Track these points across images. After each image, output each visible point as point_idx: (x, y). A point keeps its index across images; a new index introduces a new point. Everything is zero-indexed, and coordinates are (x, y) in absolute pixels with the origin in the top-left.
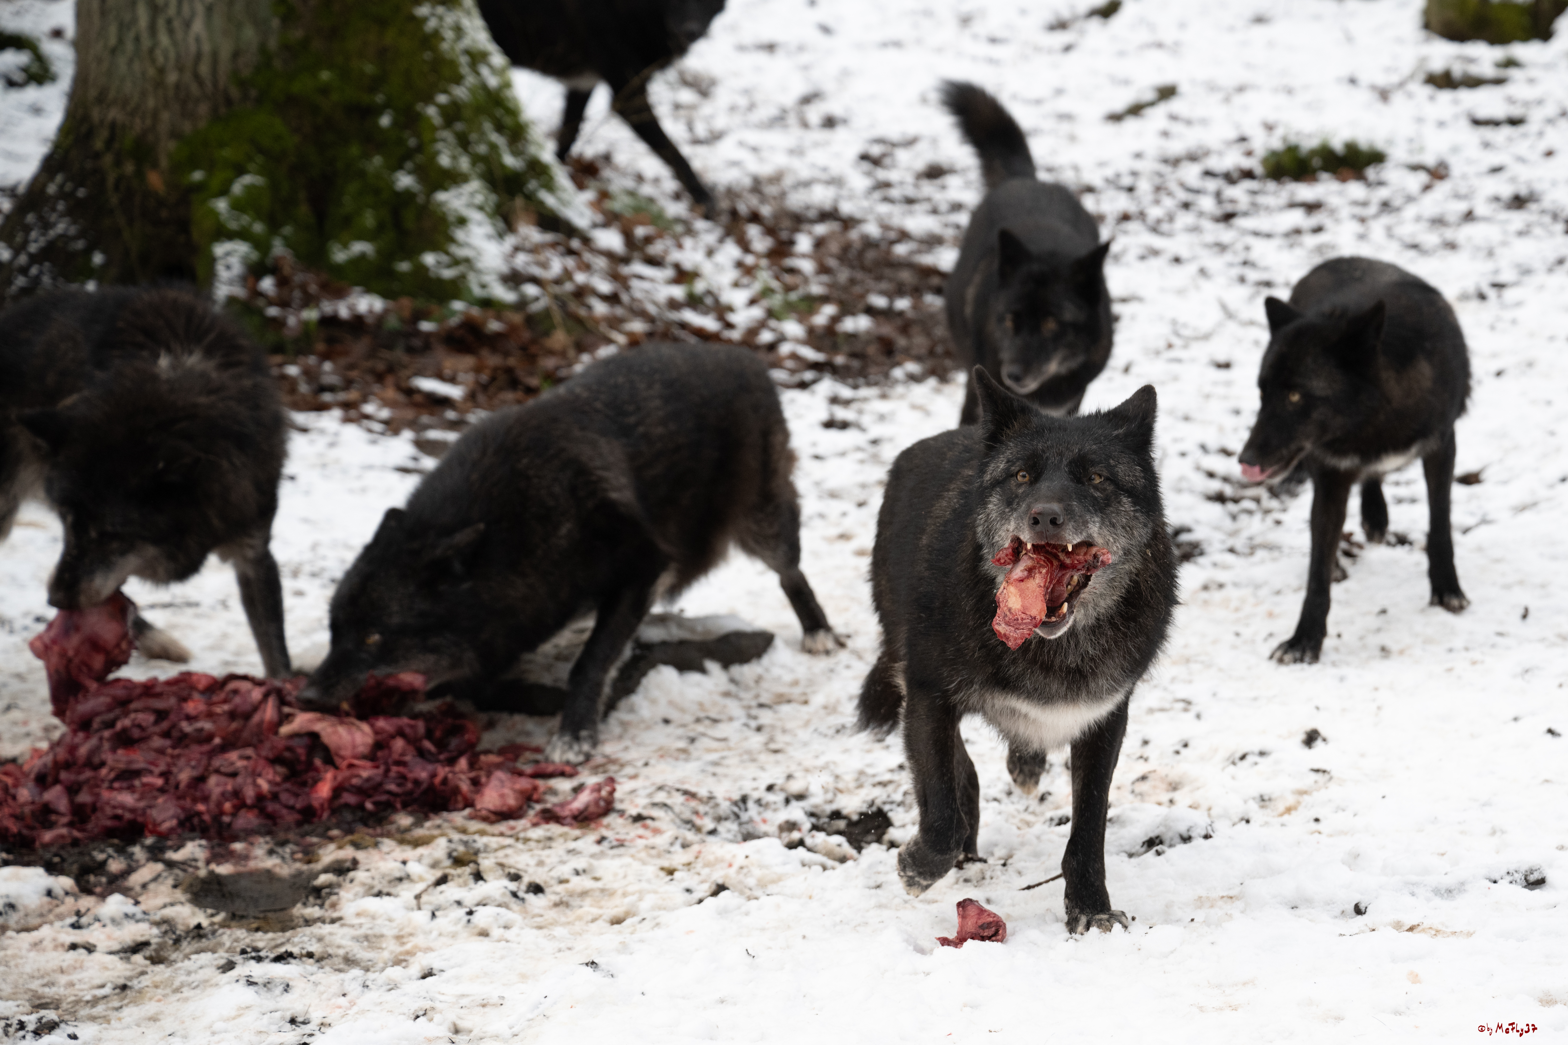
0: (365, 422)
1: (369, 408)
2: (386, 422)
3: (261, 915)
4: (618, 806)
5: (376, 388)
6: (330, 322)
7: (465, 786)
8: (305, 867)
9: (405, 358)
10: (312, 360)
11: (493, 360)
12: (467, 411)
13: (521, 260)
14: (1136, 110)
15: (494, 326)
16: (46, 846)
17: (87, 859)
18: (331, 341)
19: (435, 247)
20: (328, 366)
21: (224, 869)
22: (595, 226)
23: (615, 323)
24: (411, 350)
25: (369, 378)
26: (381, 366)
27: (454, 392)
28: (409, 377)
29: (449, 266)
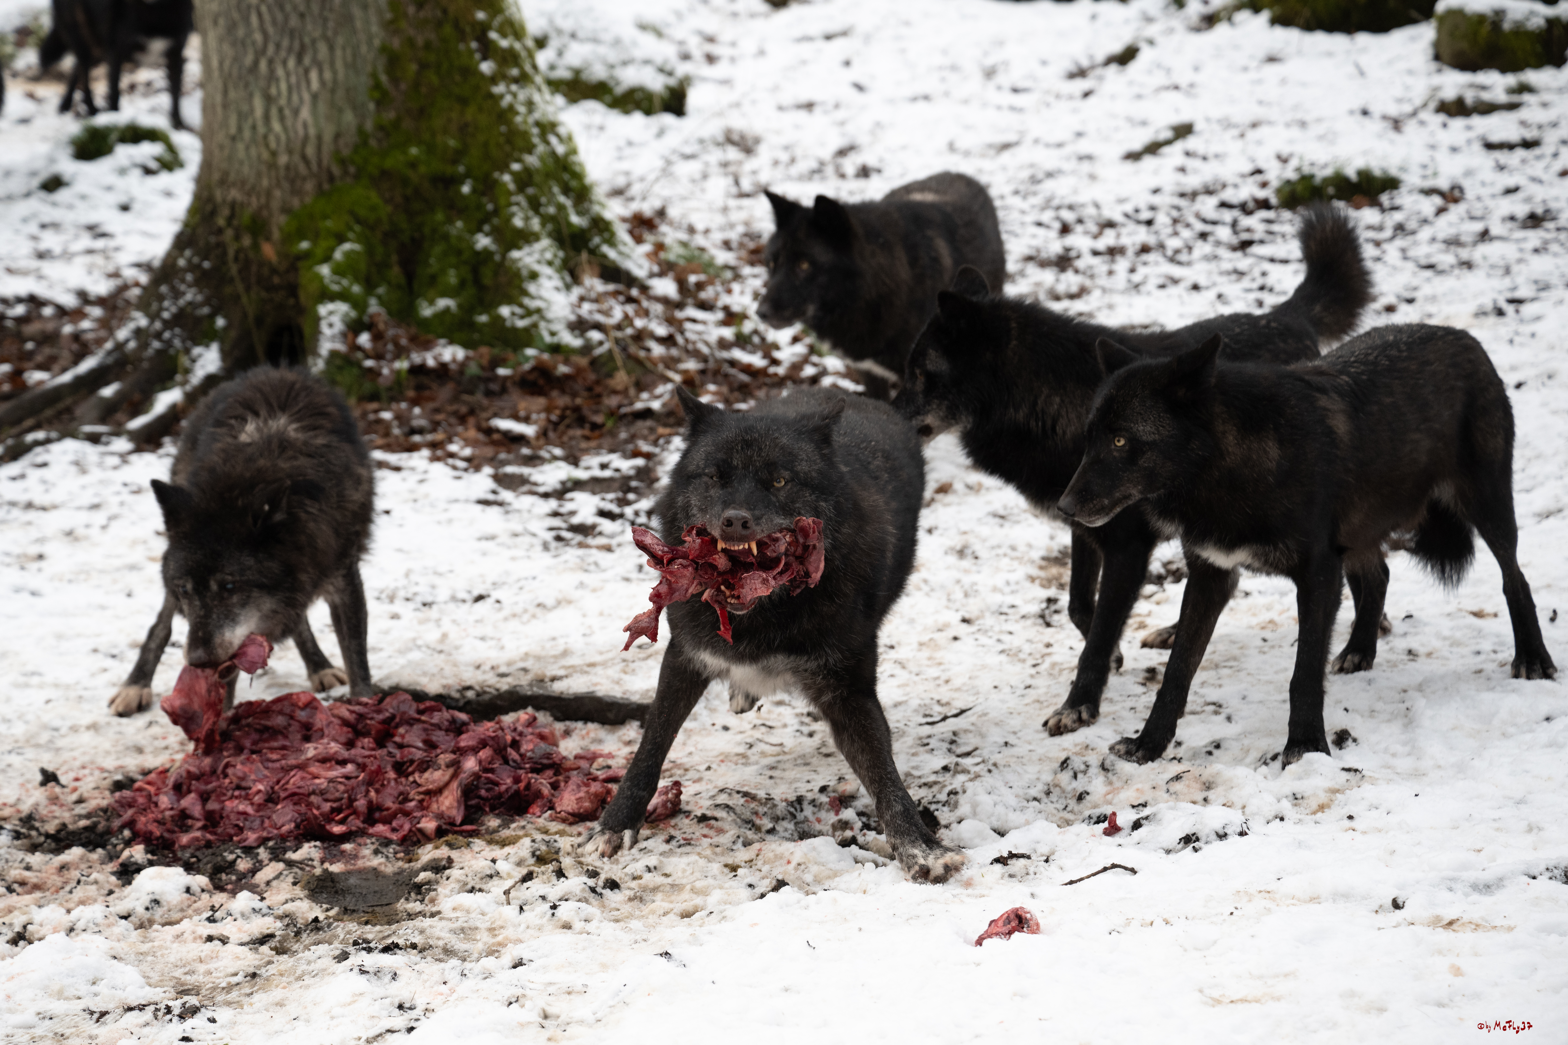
0: (450, 461)
1: (453, 448)
2: (468, 460)
3: (370, 910)
4: (684, 807)
5: (460, 429)
6: (419, 370)
7: (546, 790)
8: (407, 866)
9: (485, 402)
10: (404, 405)
11: (562, 401)
12: (540, 448)
13: (586, 308)
14: (1153, 148)
15: (563, 369)
16: (184, 848)
17: (219, 858)
18: (419, 388)
19: (510, 300)
20: (417, 411)
21: (336, 868)
22: (652, 275)
23: (671, 363)
24: (489, 394)
25: (453, 420)
26: (464, 409)
27: (528, 430)
28: (489, 419)
29: (522, 317)
